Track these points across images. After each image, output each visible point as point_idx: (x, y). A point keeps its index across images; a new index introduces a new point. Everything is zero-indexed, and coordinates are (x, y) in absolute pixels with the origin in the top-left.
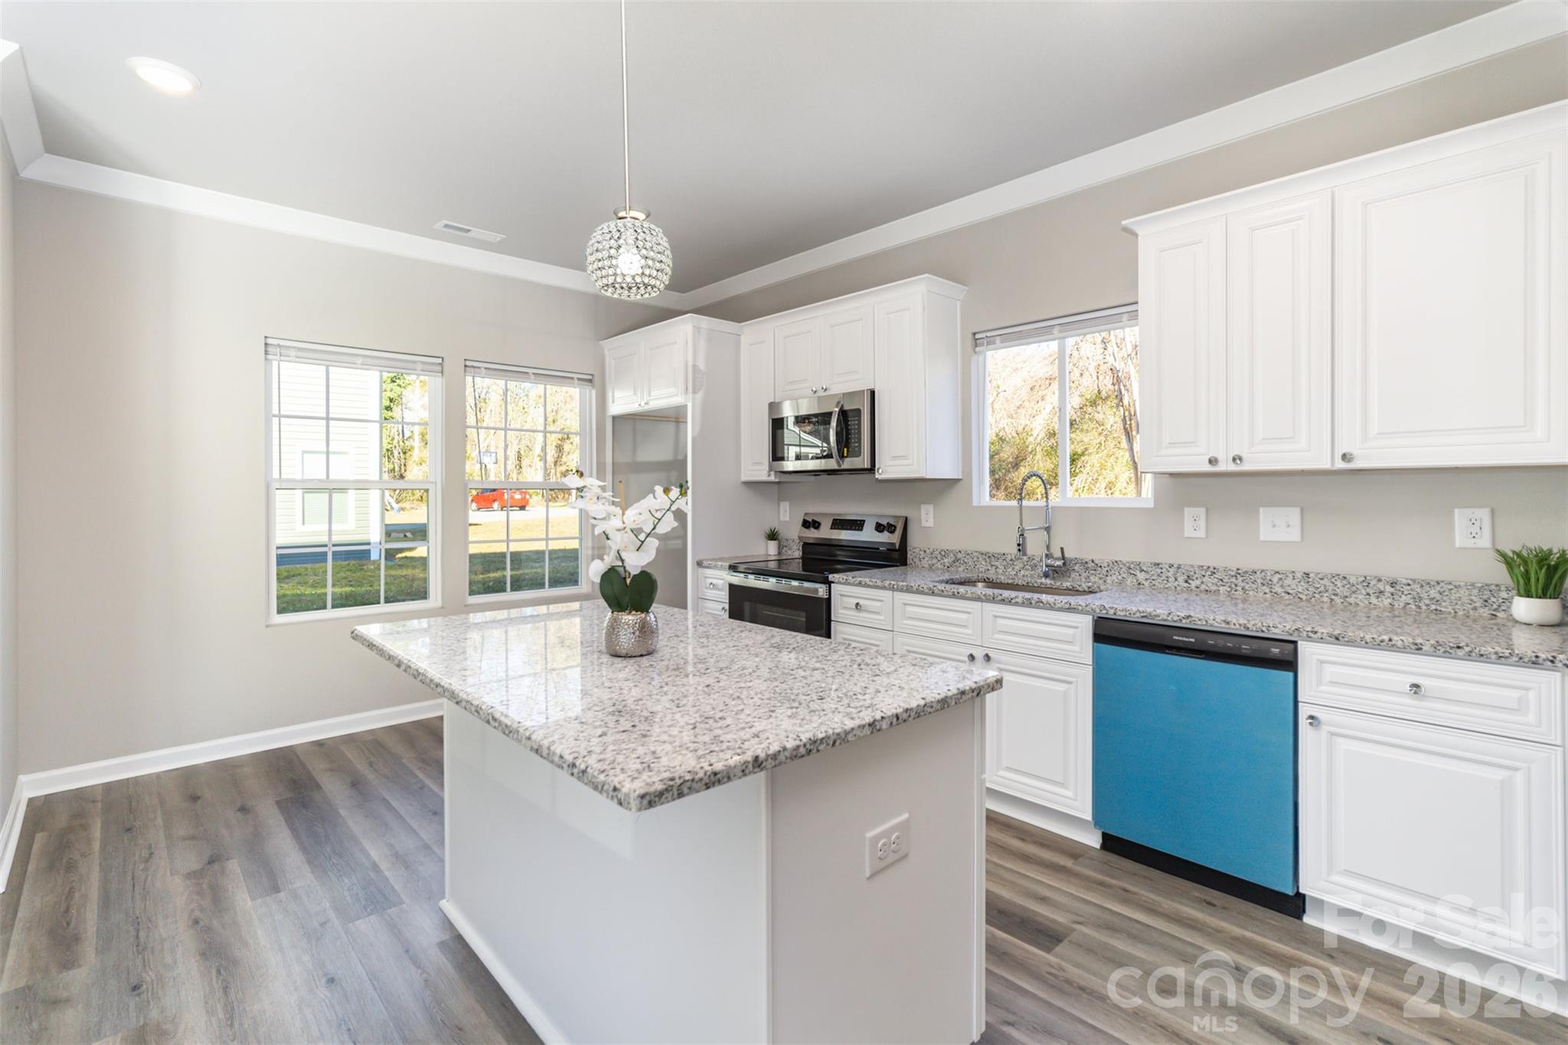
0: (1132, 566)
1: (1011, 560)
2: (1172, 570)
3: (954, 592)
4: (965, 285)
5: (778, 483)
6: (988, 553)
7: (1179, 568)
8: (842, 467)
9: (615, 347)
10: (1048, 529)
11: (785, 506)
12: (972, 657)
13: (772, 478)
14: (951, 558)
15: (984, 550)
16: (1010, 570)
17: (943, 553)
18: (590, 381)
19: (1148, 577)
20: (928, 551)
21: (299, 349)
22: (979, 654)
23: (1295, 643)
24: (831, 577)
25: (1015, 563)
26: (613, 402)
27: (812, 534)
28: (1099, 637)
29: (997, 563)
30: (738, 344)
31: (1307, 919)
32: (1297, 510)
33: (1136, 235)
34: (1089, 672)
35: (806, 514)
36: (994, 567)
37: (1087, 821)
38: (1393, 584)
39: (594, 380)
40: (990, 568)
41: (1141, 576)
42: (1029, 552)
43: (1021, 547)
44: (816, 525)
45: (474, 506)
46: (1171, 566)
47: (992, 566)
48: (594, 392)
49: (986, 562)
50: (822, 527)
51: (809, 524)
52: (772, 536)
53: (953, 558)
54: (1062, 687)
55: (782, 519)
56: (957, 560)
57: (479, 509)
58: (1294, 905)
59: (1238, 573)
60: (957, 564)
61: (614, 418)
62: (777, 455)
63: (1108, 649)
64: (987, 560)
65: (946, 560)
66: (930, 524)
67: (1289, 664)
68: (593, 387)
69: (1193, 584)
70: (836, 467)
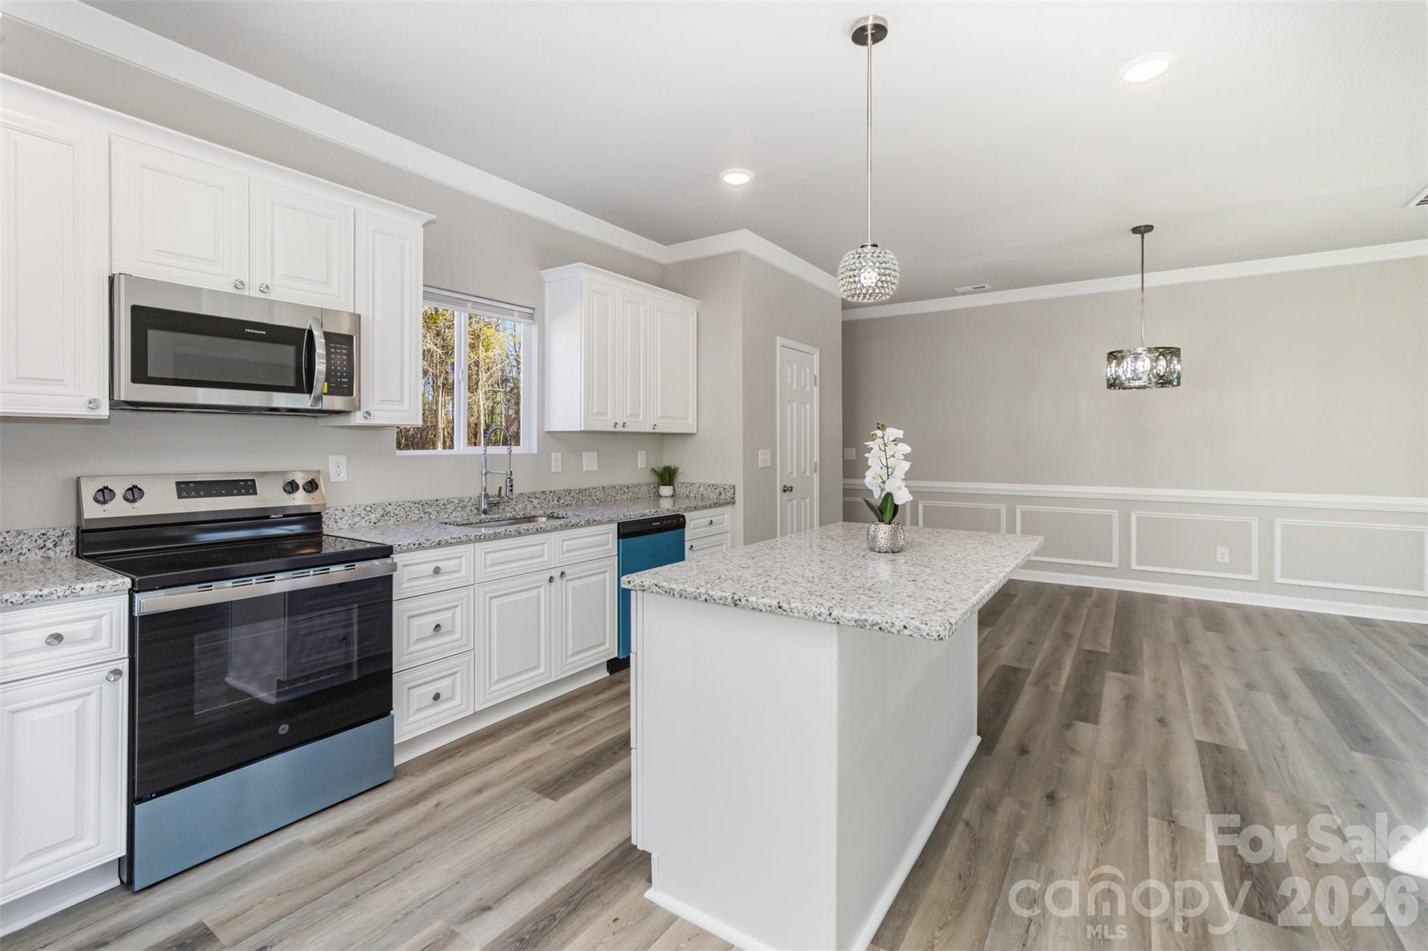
0: (531, 496)
1: (444, 505)
2: (551, 495)
3: (537, 529)
6: (421, 501)
7: (554, 493)
15: (417, 499)
16: (443, 514)
17: (368, 509)
19: (539, 501)
20: (347, 509)
22: (556, 573)
23: (684, 515)
25: (447, 507)
29: (430, 510)
32: (596, 453)
36: (427, 514)
38: (628, 488)
40: (423, 516)
41: (535, 502)
46: (551, 492)
47: (425, 513)
49: (419, 510)
53: (382, 512)
60: (386, 518)
64: (421, 508)
65: (373, 516)
66: (343, 477)
69: (561, 501)
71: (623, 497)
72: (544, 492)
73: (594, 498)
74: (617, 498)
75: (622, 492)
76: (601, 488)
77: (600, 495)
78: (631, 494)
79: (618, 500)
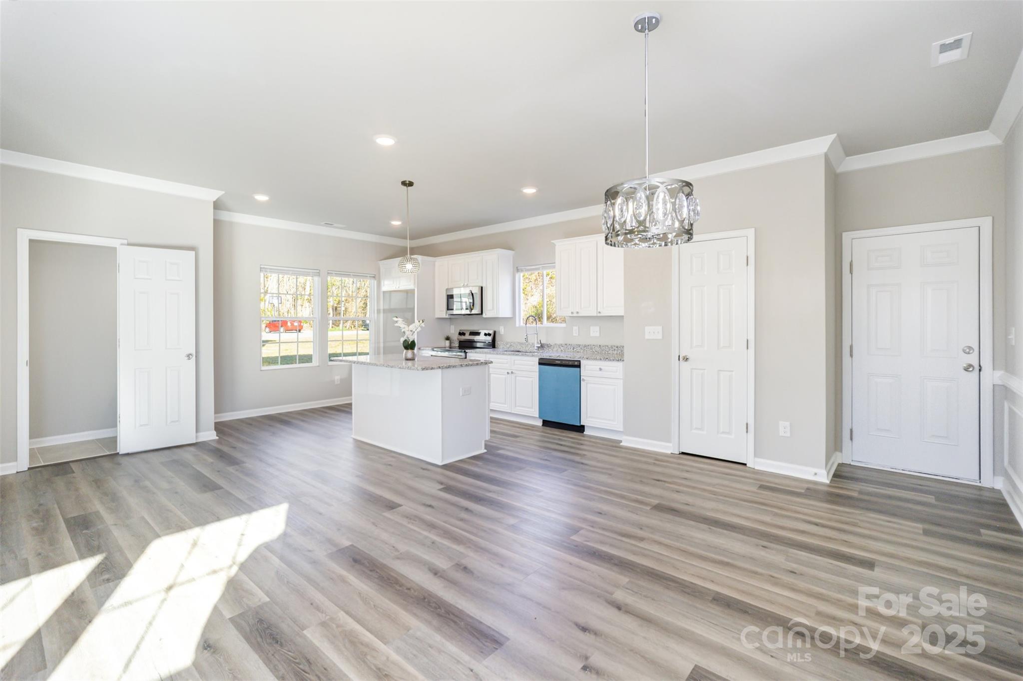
3: (503, 353)
4: (513, 250)
5: (449, 318)
6: (517, 342)
8: (472, 313)
9: (384, 264)
10: (537, 334)
11: (452, 327)
12: (508, 373)
13: (447, 317)
14: (509, 344)
15: (517, 340)
16: (522, 347)
17: (506, 342)
18: (374, 277)
20: (501, 342)
21: (271, 269)
22: (510, 372)
23: (580, 361)
24: (467, 351)
25: (523, 345)
26: (384, 285)
27: (463, 338)
28: (540, 364)
29: (519, 345)
30: (434, 265)
31: (584, 433)
32: (600, 327)
33: (555, 245)
34: (538, 374)
35: (460, 330)
37: (537, 417)
38: (617, 347)
39: (376, 277)
40: (517, 346)
41: (562, 348)
42: (529, 341)
43: (526, 339)
44: (464, 334)
45: (267, 330)
48: (376, 282)
50: (466, 335)
51: (462, 334)
52: (448, 338)
54: (531, 379)
55: (451, 332)
56: (511, 345)
57: (270, 332)
58: (581, 429)
59: (585, 346)
61: (384, 292)
62: (449, 308)
63: (542, 366)
64: (517, 344)
65: (508, 346)
66: (503, 333)
67: (579, 366)
68: (375, 279)
69: (575, 350)
70: (469, 313)
71: (613, 352)
72: (566, 344)
73: (594, 350)
74: (609, 352)
75: (613, 349)
76: (598, 346)
77: (598, 349)
78: (620, 351)
79: (610, 353)
